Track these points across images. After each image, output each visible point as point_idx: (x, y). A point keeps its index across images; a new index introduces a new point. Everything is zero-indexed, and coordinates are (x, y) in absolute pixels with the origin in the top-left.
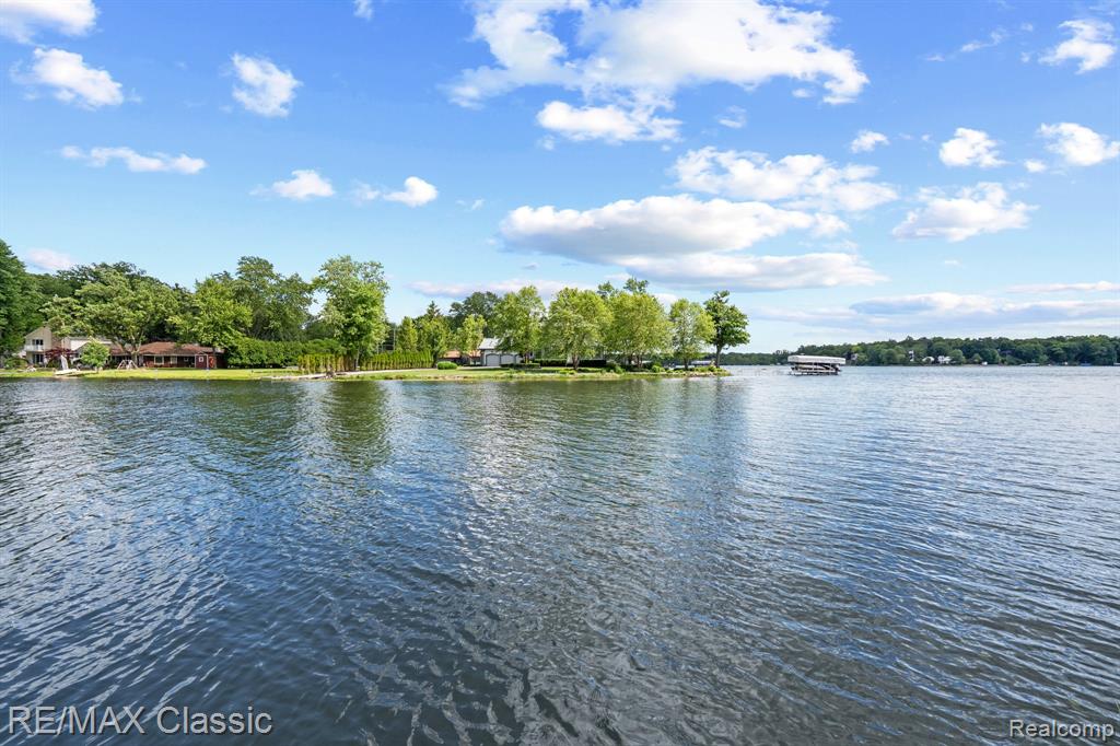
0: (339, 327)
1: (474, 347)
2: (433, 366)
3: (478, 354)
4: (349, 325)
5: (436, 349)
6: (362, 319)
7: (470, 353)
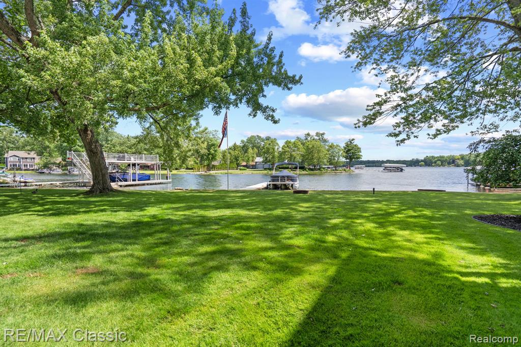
0: (205, 155)
1: (253, 161)
2: (237, 169)
3: (254, 164)
4: (209, 154)
5: (238, 162)
6: (213, 152)
7: (251, 163)
